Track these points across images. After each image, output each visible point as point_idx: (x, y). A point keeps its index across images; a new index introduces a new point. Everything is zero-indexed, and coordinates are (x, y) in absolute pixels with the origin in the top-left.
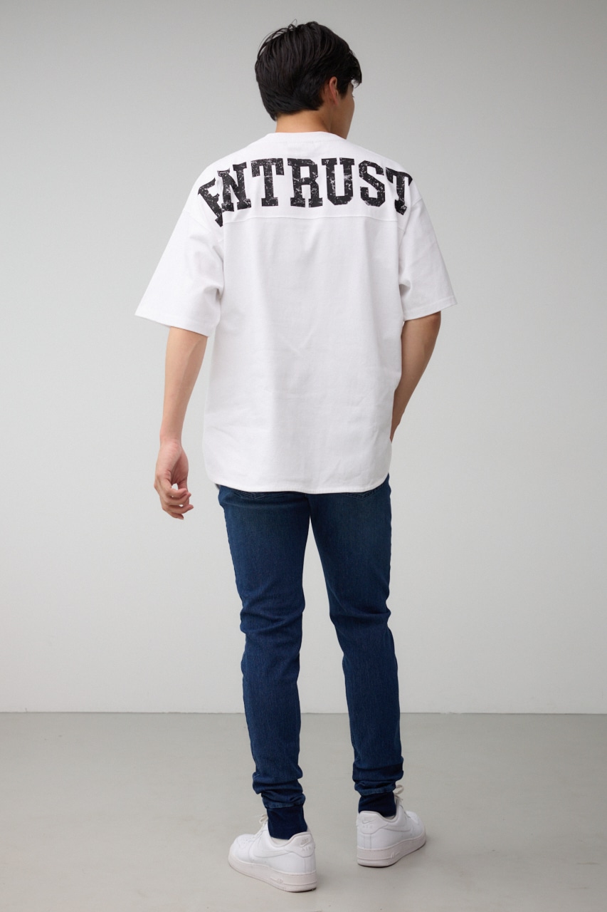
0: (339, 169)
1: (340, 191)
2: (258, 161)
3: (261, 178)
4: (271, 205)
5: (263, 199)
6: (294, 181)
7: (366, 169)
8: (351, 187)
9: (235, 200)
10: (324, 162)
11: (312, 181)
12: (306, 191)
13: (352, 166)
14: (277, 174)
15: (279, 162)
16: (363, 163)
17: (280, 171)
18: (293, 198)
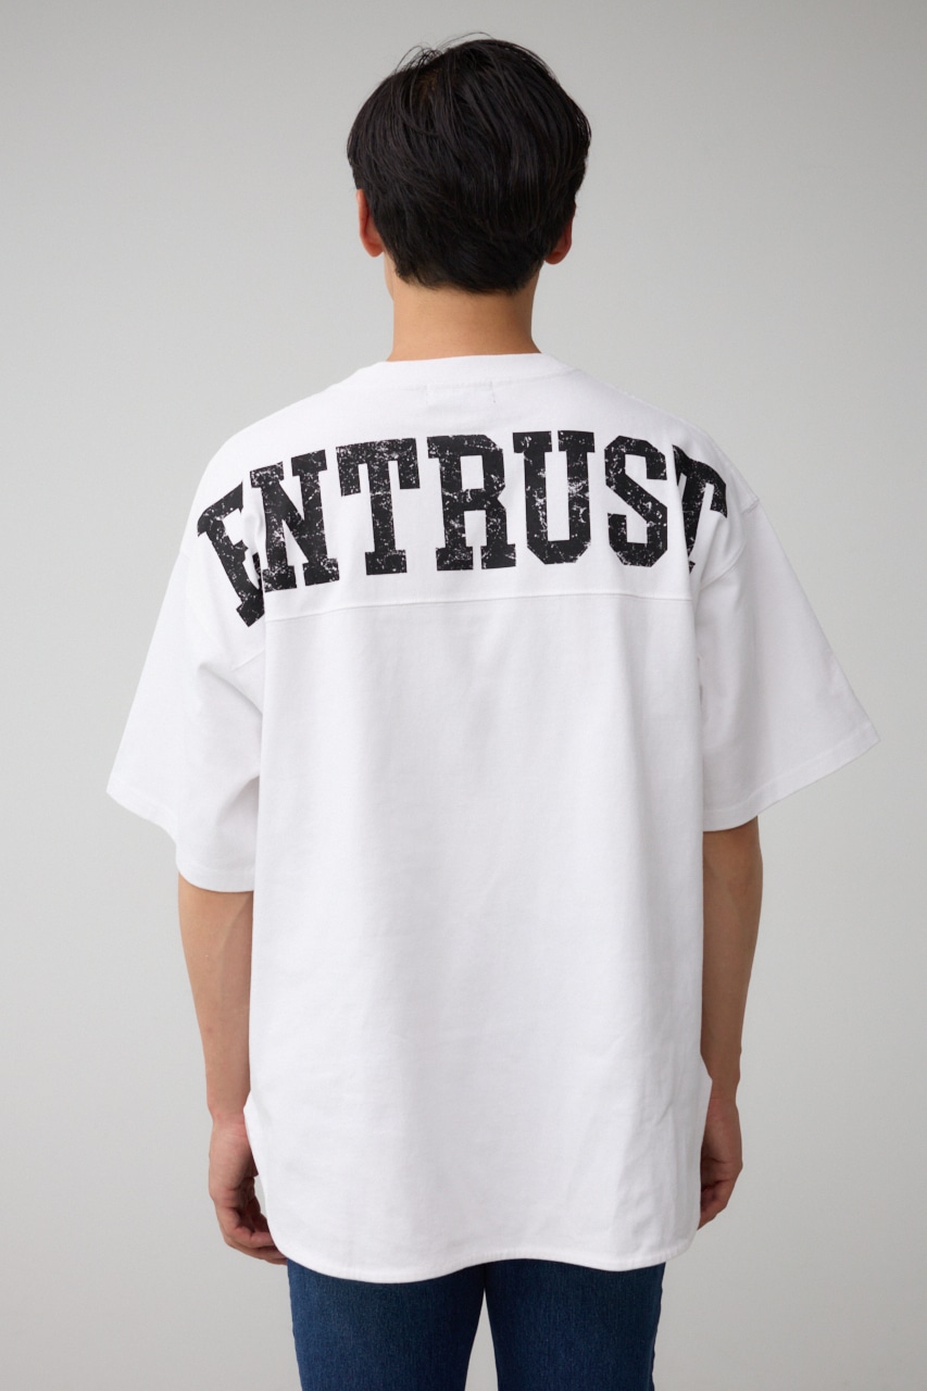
0: (556, 463)
1: (558, 528)
2: (355, 448)
3: (363, 500)
4: (388, 571)
5: (368, 556)
6: (444, 498)
7: (622, 463)
8: (586, 516)
9: (297, 558)
10: (518, 438)
11: (488, 500)
12: (475, 525)
13: (589, 454)
14: (402, 487)
15: (404, 449)
16: (614, 444)
17: (410, 480)
18: (444, 546)
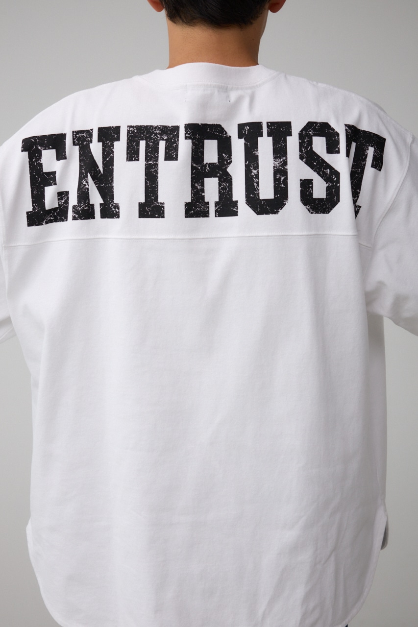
0: (265, 144)
1: (266, 191)
2: (139, 128)
3: (139, 166)
4: (153, 216)
5: (140, 205)
6: (193, 168)
7: (310, 143)
8: (285, 182)
9: (96, 199)
10: (241, 127)
11: (221, 171)
12: (211, 188)
13: (288, 138)
14: (166, 159)
15: (170, 132)
16: (305, 129)
17: (172, 154)
18: (190, 201)
